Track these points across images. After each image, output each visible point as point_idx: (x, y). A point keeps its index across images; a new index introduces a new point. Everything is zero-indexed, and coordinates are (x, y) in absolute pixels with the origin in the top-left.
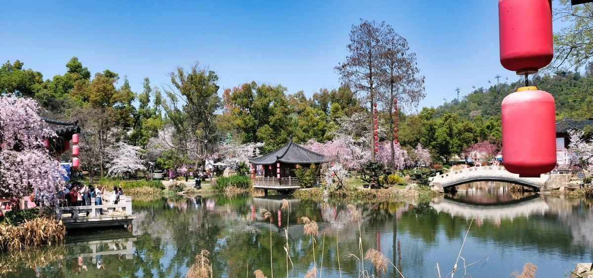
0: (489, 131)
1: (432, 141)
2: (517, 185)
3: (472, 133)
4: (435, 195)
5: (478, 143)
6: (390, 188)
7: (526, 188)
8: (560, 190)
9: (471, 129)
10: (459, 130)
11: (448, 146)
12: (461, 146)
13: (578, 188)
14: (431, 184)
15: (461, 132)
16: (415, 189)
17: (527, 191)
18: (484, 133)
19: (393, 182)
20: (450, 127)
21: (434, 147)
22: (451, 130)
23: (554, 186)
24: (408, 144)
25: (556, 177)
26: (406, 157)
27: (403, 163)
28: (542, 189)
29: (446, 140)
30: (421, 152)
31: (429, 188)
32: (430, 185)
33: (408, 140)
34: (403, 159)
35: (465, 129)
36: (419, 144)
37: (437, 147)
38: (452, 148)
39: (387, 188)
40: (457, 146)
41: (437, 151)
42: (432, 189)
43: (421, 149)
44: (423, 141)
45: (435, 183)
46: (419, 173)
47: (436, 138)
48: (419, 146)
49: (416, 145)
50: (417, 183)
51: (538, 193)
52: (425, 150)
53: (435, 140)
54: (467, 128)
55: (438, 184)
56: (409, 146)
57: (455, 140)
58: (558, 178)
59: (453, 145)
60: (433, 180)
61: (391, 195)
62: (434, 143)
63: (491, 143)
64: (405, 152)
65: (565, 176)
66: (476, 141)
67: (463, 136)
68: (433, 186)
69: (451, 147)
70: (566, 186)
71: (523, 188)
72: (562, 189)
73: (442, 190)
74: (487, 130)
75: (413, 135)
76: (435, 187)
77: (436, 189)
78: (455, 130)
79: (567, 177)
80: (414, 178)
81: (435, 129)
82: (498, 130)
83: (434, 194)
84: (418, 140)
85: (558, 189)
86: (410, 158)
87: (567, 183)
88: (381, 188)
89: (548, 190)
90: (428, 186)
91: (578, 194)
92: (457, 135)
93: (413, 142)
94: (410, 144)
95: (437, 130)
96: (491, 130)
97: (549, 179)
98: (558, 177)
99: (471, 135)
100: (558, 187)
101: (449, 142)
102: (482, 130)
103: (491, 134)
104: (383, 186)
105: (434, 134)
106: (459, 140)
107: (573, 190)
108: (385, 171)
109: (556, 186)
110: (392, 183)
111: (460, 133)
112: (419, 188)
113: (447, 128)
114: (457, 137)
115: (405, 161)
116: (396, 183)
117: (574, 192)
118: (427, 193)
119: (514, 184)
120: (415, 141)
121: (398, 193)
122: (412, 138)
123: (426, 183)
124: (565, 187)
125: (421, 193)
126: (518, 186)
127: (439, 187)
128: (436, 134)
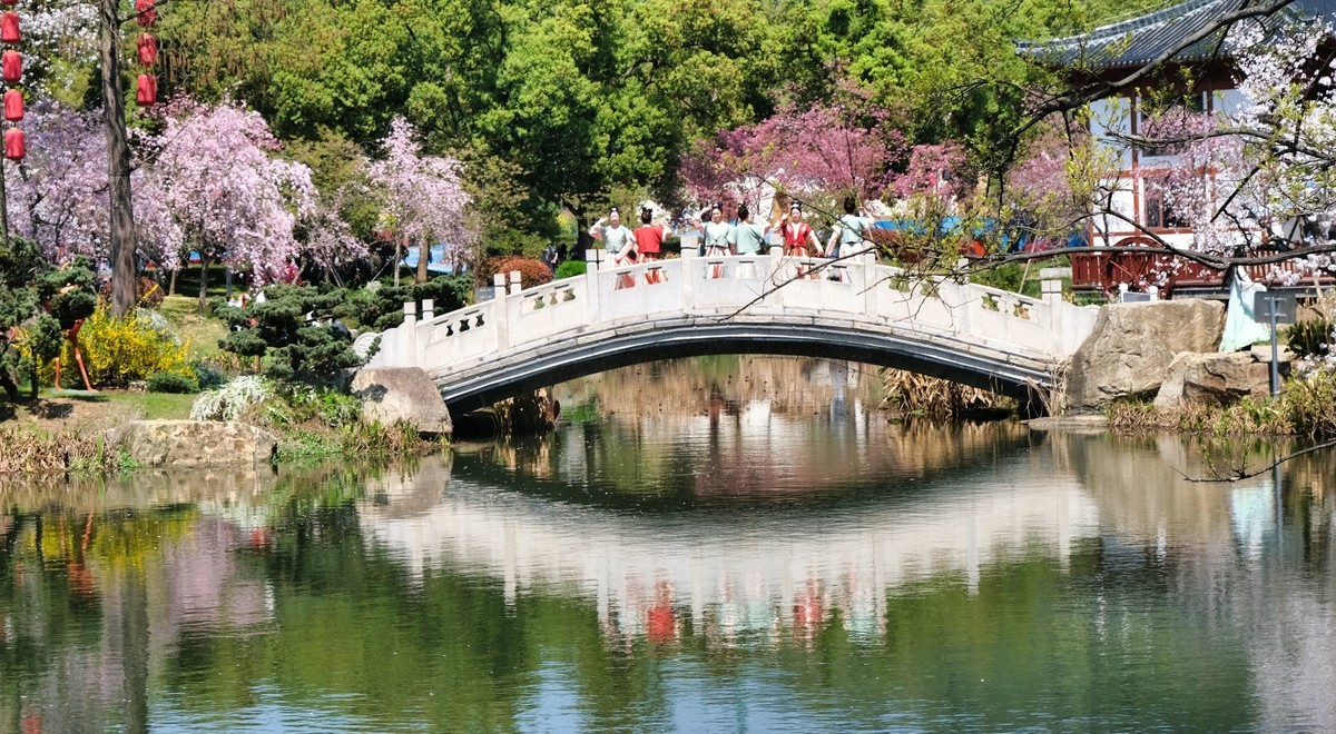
0: (843, 46)
1: (486, 107)
2: (920, 382)
3: (733, 55)
4: (381, 453)
5: (777, 121)
6: (81, 411)
7: (973, 394)
8: (1159, 401)
9: (729, 29)
10: (656, 36)
11: (586, 139)
12: (668, 139)
13: (1257, 384)
14: (362, 381)
15: (670, 49)
16: (253, 414)
17: (979, 413)
18: (817, 60)
19: (114, 368)
20: (596, 16)
21: (499, 146)
22: (605, 35)
23: (1128, 380)
24: (331, 124)
25: (1137, 316)
26: (309, 206)
27: (286, 248)
28: (1059, 399)
29: (570, 100)
30: (407, 177)
31: (345, 404)
32: (356, 386)
33: (337, 102)
34: (284, 221)
35: (688, 28)
36: (398, 122)
37: (519, 141)
38: (610, 150)
39: (56, 411)
40: (645, 141)
41: (517, 169)
42: (369, 410)
43: (409, 160)
44: (432, 103)
45: (394, 374)
46: (281, 307)
47: (511, 85)
48: (400, 140)
49: (384, 129)
50: (273, 374)
51: (1038, 424)
52: (439, 164)
53: (503, 98)
54: (699, 23)
55: (412, 379)
56: (336, 140)
57: (633, 103)
58: (1146, 326)
59: (615, 134)
60: (374, 350)
61: (77, 461)
62: (496, 116)
63: (851, 120)
64: (301, 173)
65: (1186, 315)
66: (764, 109)
67: (676, 74)
68: (378, 392)
69: (603, 141)
70: (1195, 378)
71: (956, 399)
72: (1170, 393)
73: (437, 418)
74: (828, 39)
75: (366, 62)
76: (391, 400)
77: (393, 409)
78: (633, 41)
79: (1198, 318)
80: (251, 337)
81: (504, 28)
82: (891, 42)
83: (380, 450)
84: (395, 99)
85: (1150, 394)
86: (332, 216)
87: (1198, 358)
88: (21, 410)
89: (1090, 408)
90: (347, 391)
91: (1250, 425)
92: (647, 68)
93: (367, 111)
94: (347, 119)
95: (515, 37)
96: (855, 39)
97: (1097, 333)
98: (1151, 316)
99: (728, 67)
100: (1147, 385)
101: (591, 114)
102: (803, 40)
103: (855, 69)
104: (31, 401)
105: (498, 56)
106: (659, 100)
107: (1227, 398)
108: (48, 291)
109: (1139, 376)
110: (113, 379)
111: (660, 58)
112: (281, 408)
113: (581, 23)
114: (646, 84)
115: (300, 234)
116: (136, 376)
117: (1233, 410)
118: (332, 442)
119: (904, 375)
120: (377, 105)
121: (124, 444)
122: (363, 84)
123: (333, 372)
124: (1188, 384)
125: (289, 444)
126: (928, 386)
127: (419, 397)
128: (513, 59)
